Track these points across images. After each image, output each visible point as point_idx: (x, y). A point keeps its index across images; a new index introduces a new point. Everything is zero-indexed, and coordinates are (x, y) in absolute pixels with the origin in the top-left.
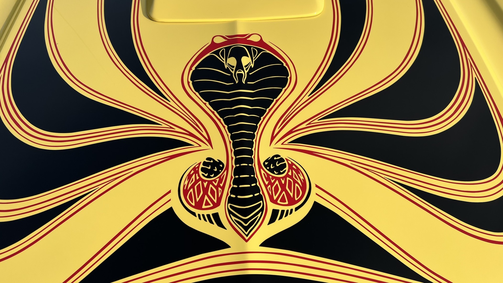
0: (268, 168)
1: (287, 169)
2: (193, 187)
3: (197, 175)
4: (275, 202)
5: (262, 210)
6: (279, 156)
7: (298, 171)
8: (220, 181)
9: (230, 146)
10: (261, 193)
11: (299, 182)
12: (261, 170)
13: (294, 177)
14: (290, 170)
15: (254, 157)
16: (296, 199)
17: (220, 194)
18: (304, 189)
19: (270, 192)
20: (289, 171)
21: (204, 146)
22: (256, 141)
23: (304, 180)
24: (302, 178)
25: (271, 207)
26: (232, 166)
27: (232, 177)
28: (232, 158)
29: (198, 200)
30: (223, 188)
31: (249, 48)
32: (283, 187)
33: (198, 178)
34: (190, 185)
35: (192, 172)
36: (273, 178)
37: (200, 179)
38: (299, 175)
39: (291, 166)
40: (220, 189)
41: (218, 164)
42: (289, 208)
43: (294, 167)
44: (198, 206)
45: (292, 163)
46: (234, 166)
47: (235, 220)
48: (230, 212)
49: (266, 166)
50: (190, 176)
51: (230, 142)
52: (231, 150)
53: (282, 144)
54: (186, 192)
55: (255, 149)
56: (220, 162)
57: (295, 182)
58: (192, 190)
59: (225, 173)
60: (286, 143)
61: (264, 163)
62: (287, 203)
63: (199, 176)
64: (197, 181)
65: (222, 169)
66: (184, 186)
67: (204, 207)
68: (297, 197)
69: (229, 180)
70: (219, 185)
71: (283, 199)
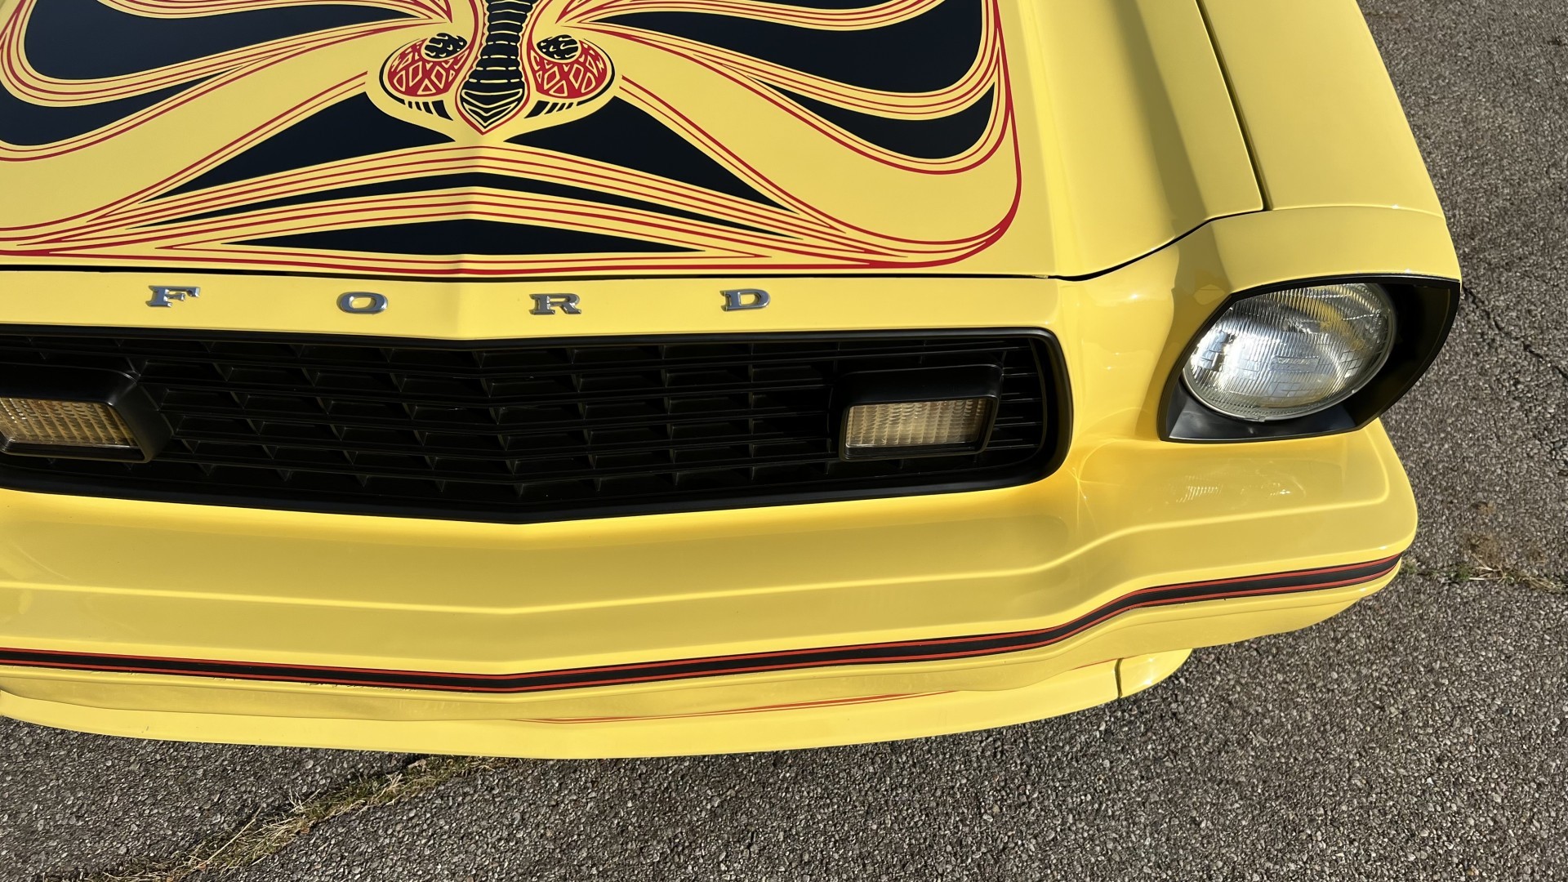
0: (544, 50)
1: (578, 53)
2: (406, 68)
3: (416, 54)
4: (546, 92)
5: (519, 100)
6: (570, 37)
7: (596, 57)
8: (456, 61)
9: (483, 19)
10: (523, 79)
11: (595, 71)
12: (532, 52)
13: (587, 64)
14: (583, 56)
15: (523, 35)
16: (583, 91)
17: (451, 78)
18: (600, 80)
19: (540, 81)
20: (580, 56)
21: (436, 18)
22: (532, 15)
23: (605, 70)
24: (601, 66)
25: (536, 97)
26: (481, 44)
27: (476, 57)
28: (483, 34)
29: (411, 84)
30: (458, 72)
32: (564, 76)
33: (417, 57)
34: (401, 66)
35: (410, 50)
36: (549, 62)
37: (421, 58)
38: (597, 62)
39: (585, 51)
40: (452, 72)
41: (457, 43)
42: (567, 101)
43: (591, 52)
44: (411, 91)
45: (589, 46)
46: (484, 44)
47: (470, 110)
48: (463, 100)
49: (540, 48)
50: (403, 56)
51: (485, 14)
52: (484, 24)
53: (580, 22)
54: (392, 75)
55: (527, 26)
56: (461, 39)
57: (587, 70)
58: (403, 73)
59: (467, 53)
60: (587, 21)
61: (539, 45)
62: (566, 94)
63: (420, 55)
64: (414, 61)
65: (462, 47)
66: (391, 67)
67: (420, 92)
68: (585, 89)
69: (471, 61)
70: (452, 67)
71: (560, 90)
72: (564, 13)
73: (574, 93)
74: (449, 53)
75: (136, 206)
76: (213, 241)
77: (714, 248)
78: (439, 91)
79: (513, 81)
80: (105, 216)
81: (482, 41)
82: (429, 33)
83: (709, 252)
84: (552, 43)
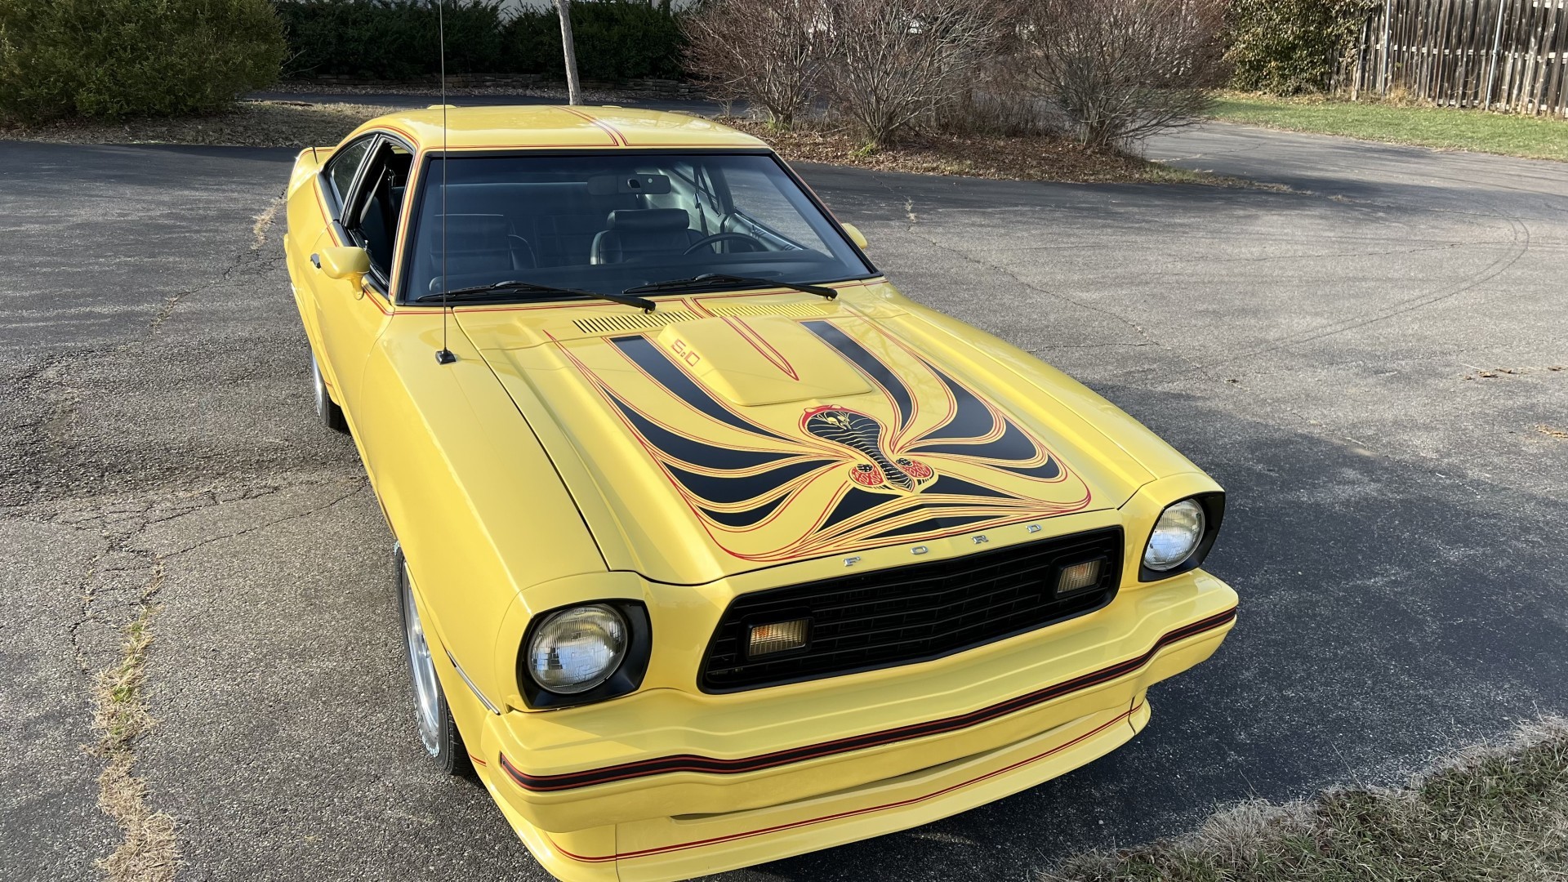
0: (900, 464)
1: (912, 463)
2: (860, 476)
3: (857, 472)
4: (916, 477)
5: (910, 480)
6: (903, 458)
7: (919, 463)
8: (875, 472)
9: (869, 458)
10: (904, 474)
11: (923, 468)
12: (897, 465)
13: (918, 466)
14: (914, 464)
16: (927, 474)
17: (879, 477)
18: (928, 470)
19: (909, 473)
21: (850, 460)
22: (883, 453)
23: (926, 467)
24: (923, 466)
25: (915, 479)
28: (874, 462)
29: (867, 482)
30: (880, 474)
31: (839, 413)
32: (916, 470)
33: (859, 473)
34: (856, 477)
35: (853, 471)
36: (906, 467)
37: (861, 473)
38: (921, 465)
39: (914, 462)
40: (877, 475)
42: (926, 478)
43: (916, 462)
44: (870, 483)
45: (913, 460)
46: (878, 465)
47: (898, 486)
48: (892, 483)
49: (898, 463)
50: (853, 473)
51: (867, 456)
52: (871, 459)
53: (902, 453)
54: (858, 480)
55: (886, 457)
56: (868, 466)
57: (921, 468)
58: (860, 479)
59: (875, 468)
61: (896, 462)
62: (923, 476)
65: (871, 467)
66: (853, 478)
67: (874, 484)
69: (880, 471)
70: (875, 474)
71: (920, 475)
72: (893, 452)
73: (925, 476)
74: (870, 470)
75: (811, 536)
76: (852, 541)
78: (880, 482)
79: (902, 475)
80: (803, 540)
81: (876, 464)
82: (854, 464)
83: (1011, 516)
84: (900, 461)
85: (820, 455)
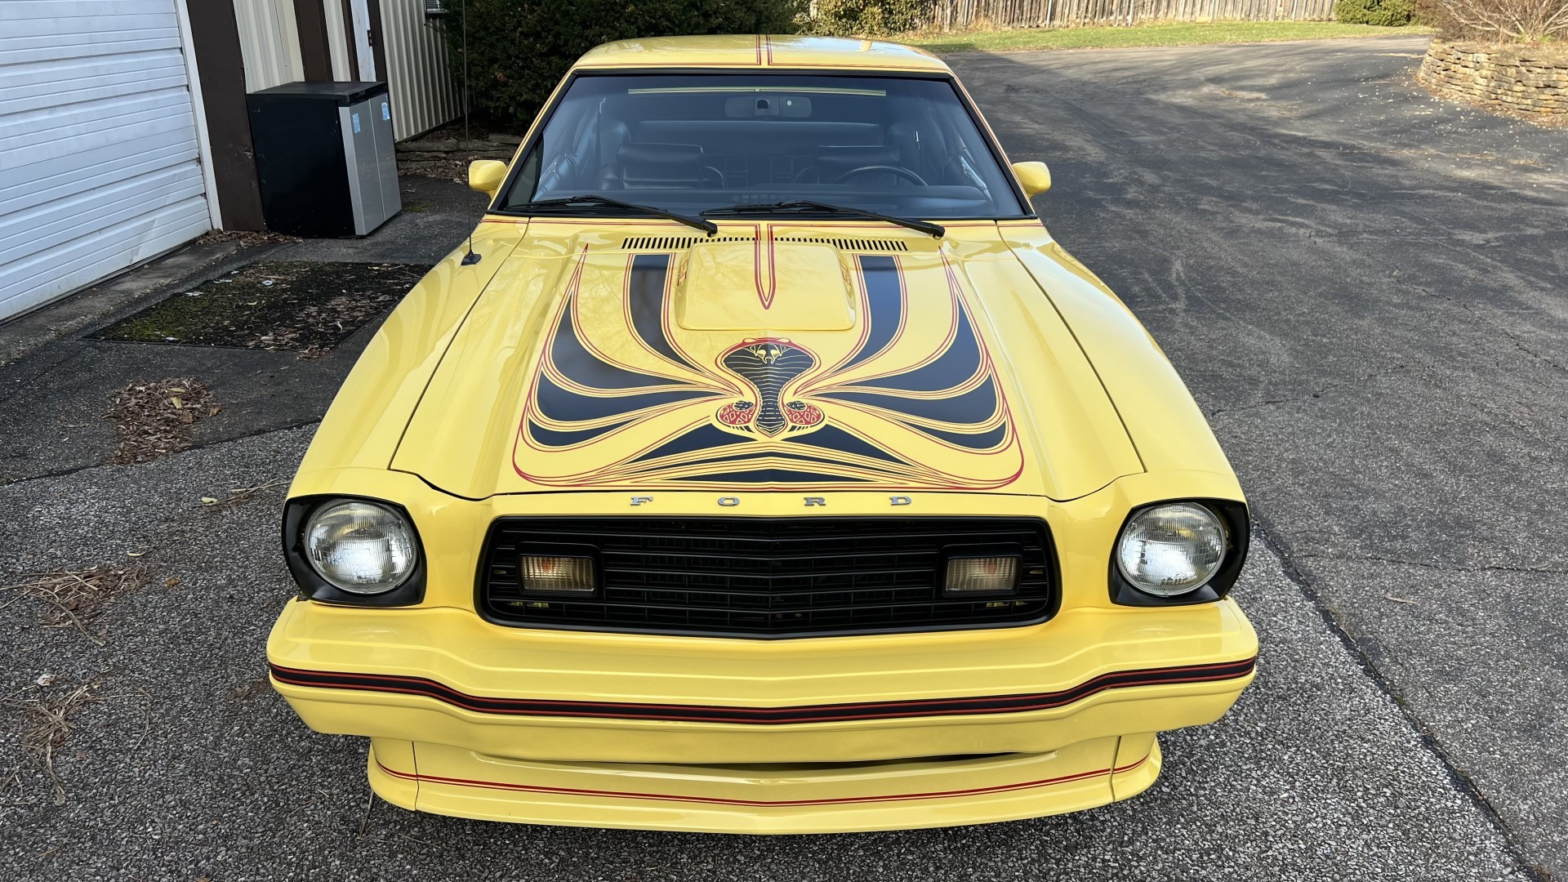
0: (790, 407)
1: (806, 408)
2: (727, 414)
3: (731, 409)
4: (795, 422)
5: (784, 425)
6: (800, 402)
7: (815, 409)
8: (750, 411)
9: (759, 395)
10: (783, 417)
11: (815, 414)
12: (785, 407)
13: (811, 412)
14: (809, 409)
15: (779, 401)
16: (812, 422)
17: (749, 417)
18: (818, 418)
19: (791, 418)
21: (735, 395)
22: (781, 393)
23: (820, 414)
24: (818, 412)
25: (791, 424)
26: (760, 404)
27: (759, 409)
29: (732, 420)
30: (753, 414)
31: (778, 346)
32: (802, 416)
34: (725, 414)
35: (727, 407)
36: (794, 411)
37: (733, 410)
38: (816, 411)
39: (809, 407)
40: (750, 415)
41: (749, 404)
42: (806, 426)
43: (812, 407)
44: (732, 423)
45: (810, 405)
46: (762, 404)
47: (762, 429)
48: (758, 425)
49: (788, 406)
50: (725, 409)
51: (759, 393)
52: (760, 397)
53: (804, 396)
54: (722, 417)
55: (780, 397)
57: (811, 414)
58: (727, 416)
59: (754, 408)
60: (807, 396)
61: (787, 404)
62: (804, 423)
64: (730, 411)
65: (752, 406)
66: (720, 414)
67: (737, 423)
69: (758, 411)
70: (749, 413)
71: (801, 422)
72: (795, 393)
73: (807, 423)
74: (747, 408)
75: (616, 467)
76: (656, 479)
77: (882, 481)
78: (745, 422)
79: (779, 419)
80: (603, 471)
81: (760, 402)
82: (736, 400)
83: (880, 482)
84: (793, 405)
85: (708, 386)
